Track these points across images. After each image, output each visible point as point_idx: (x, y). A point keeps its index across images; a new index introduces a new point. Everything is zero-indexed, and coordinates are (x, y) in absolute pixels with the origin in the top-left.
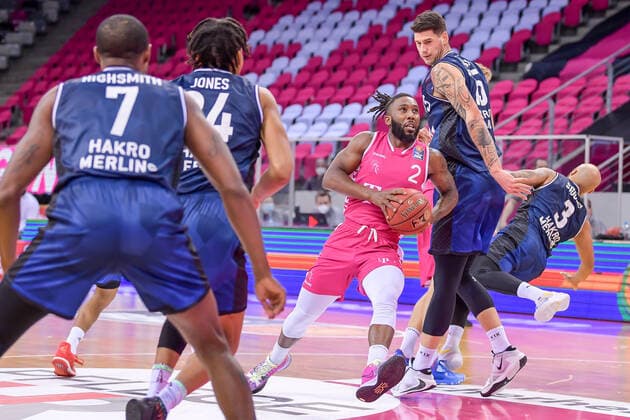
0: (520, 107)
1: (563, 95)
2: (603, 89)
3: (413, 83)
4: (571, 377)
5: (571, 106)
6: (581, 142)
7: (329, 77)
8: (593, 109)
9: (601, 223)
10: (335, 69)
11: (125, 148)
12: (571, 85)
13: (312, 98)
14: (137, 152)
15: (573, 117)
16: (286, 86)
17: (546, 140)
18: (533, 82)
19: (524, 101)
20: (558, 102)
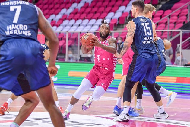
0: (158, 20)
1: (173, 16)
2: (186, 14)
3: (120, 12)
4: (176, 114)
5: (175, 19)
6: (179, 32)
7: (92, 10)
8: (183, 21)
9: (186, 60)
10: (93, 7)
11: (19, 27)
12: (175, 12)
13: (86, 17)
14: (23, 28)
15: (176, 24)
16: (76, 13)
17: (167, 31)
18: (162, 11)
19: (159, 18)
20: (171, 18)
